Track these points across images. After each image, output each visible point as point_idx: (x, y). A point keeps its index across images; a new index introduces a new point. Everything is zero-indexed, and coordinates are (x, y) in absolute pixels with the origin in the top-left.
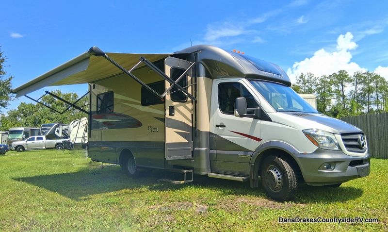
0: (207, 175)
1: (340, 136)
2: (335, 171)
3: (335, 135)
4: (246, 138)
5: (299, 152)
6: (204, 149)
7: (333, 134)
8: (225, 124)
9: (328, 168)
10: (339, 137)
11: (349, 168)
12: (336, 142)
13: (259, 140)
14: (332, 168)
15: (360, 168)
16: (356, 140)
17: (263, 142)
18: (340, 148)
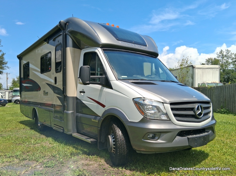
0: (71, 135)
1: (169, 105)
2: (159, 141)
3: (165, 104)
4: (96, 104)
5: (129, 120)
6: (70, 112)
7: (163, 103)
8: (85, 91)
9: (153, 138)
10: (168, 107)
11: (178, 138)
12: (165, 111)
13: (103, 106)
14: (157, 138)
15: (193, 138)
16: (192, 109)
17: (106, 108)
18: (168, 117)
